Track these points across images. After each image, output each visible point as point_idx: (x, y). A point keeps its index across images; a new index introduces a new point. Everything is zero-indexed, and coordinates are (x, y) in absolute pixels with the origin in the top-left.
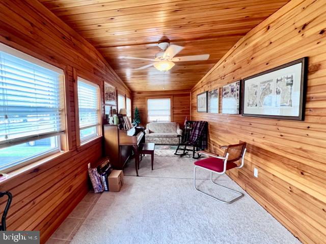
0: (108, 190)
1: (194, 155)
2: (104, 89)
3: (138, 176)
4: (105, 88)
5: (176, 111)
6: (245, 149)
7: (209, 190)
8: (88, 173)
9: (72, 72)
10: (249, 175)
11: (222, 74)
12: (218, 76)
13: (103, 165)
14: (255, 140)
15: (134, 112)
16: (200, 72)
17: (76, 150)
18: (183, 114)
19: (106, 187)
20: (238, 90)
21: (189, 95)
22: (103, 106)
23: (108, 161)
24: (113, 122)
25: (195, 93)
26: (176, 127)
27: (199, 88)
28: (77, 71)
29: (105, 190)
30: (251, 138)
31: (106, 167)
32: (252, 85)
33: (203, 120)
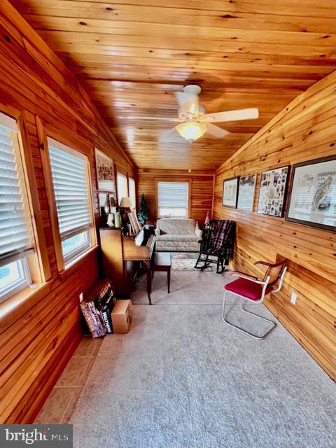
0: (112, 333)
1: (218, 269)
2: (95, 163)
3: (150, 304)
4: (97, 161)
5: (196, 202)
6: (286, 268)
7: (239, 320)
8: (80, 311)
9: (36, 125)
10: (284, 300)
11: (263, 151)
12: (257, 154)
13: (102, 295)
14: (298, 256)
15: (140, 201)
16: (232, 145)
17: (59, 277)
18: (202, 207)
19: (109, 329)
20: (283, 181)
21: (211, 178)
22: (96, 194)
23: (109, 285)
24: (114, 222)
25: (220, 176)
26: (195, 226)
27: (226, 171)
28: (44, 124)
29: (107, 333)
30: (294, 252)
31: (107, 296)
32: (305, 176)
33: (231, 220)
